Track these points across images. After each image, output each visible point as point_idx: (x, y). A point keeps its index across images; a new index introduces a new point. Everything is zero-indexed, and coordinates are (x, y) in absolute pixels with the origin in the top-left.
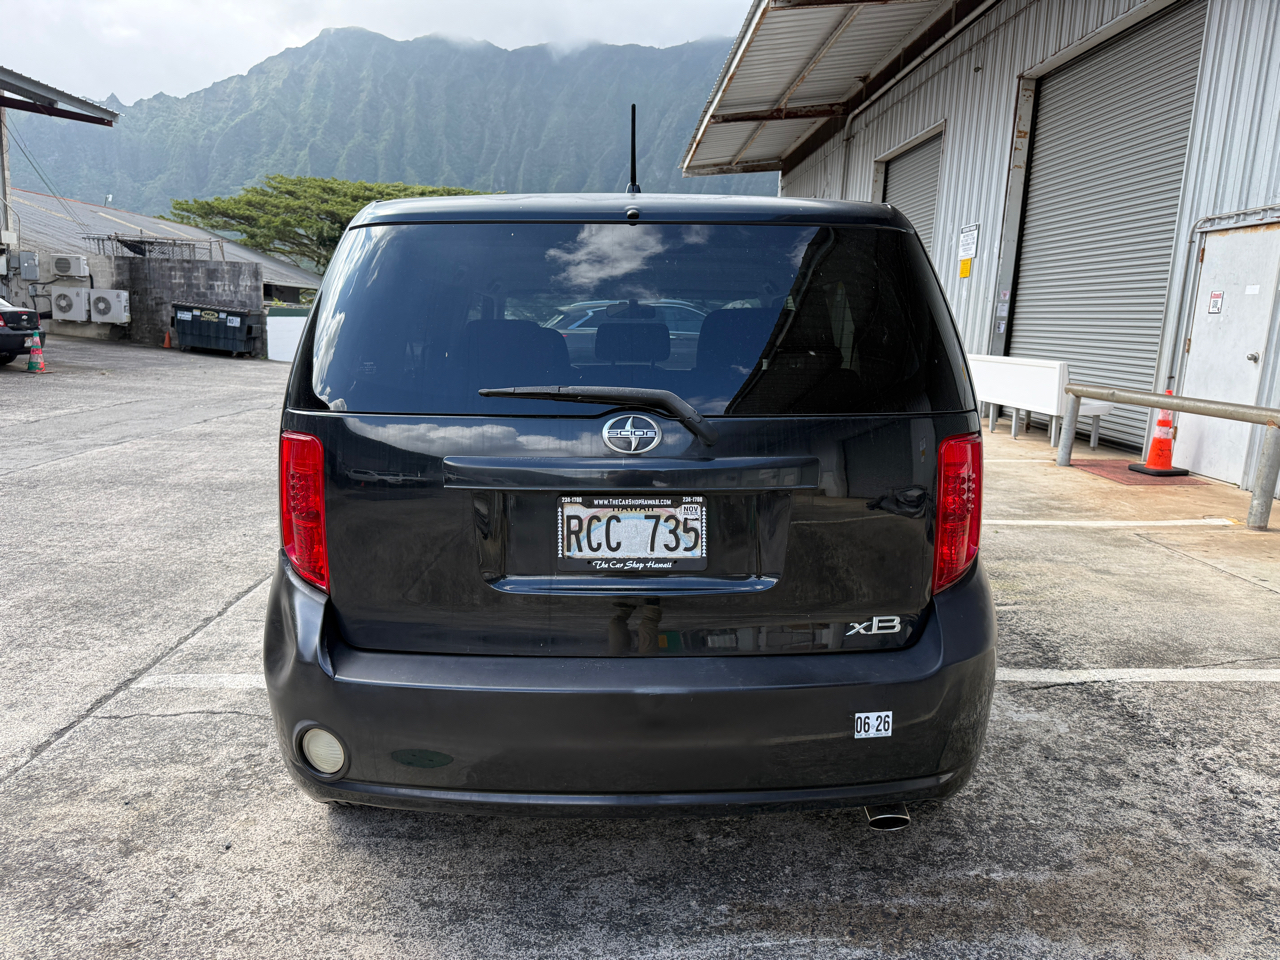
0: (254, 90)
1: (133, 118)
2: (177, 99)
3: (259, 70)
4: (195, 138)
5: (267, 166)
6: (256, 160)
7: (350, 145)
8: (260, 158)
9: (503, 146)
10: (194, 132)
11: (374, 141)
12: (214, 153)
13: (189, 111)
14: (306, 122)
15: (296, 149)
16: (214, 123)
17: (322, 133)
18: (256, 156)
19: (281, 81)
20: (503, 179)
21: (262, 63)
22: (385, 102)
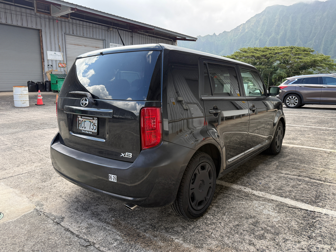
0: (247, 27)
1: (218, 38)
2: (228, 32)
3: (248, 21)
4: (231, 41)
5: (248, 46)
6: (245, 44)
7: (270, 37)
8: (246, 44)
9: (319, 31)
10: (231, 39)
11: (277, 35)
12: (235, 44)
13: (231, 34)
14: (259, 33)
15: (256, 40)
16: (236, 37)
17: (263, 35)
18: (245, 43)
19: (254, 23)
20: (317, 41)
21: (249, 19)
22: (282, 24)
